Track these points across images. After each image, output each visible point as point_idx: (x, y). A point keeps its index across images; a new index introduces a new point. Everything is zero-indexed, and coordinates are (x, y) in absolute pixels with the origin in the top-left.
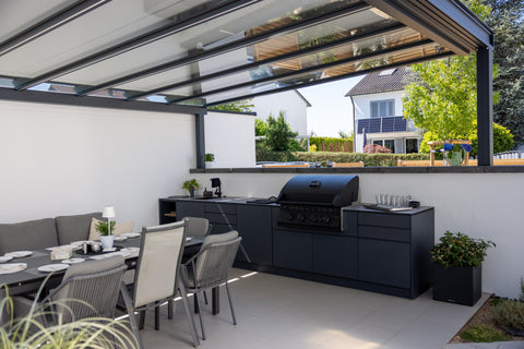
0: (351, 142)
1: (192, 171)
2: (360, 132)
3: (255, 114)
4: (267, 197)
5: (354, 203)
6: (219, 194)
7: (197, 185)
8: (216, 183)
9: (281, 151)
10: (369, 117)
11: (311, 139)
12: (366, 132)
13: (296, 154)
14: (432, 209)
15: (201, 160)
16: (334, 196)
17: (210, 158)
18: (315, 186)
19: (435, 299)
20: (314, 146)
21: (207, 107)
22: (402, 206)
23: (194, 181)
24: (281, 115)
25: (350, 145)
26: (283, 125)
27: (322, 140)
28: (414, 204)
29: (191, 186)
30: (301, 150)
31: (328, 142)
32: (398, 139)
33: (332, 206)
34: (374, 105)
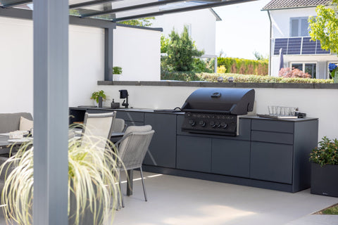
0: (266, 65)
1: (100, 83)
2: (276, 53)
3: (161, 30)
4: (172, 108)
5: (249, 113)
6: (126, 105)
7: (104, 96)
8: (124, 94)
9: (184, 71)
10: (288, 37)
11: (219, 59)
12: (283, 53)
13: (202, 75)
14: (316, 120)
15: (109, 72)
16: (232, 105)
17: (117, 71)
18: (215, 96)
19: (312, 193)
20: (223, 68)
21: (117, 22)
22: (289, 115)
23: (102, 92)
24: (186, 30)
25: (265, 69)
26: (188, 42)
27: (232, 61)
28: (301, 115)
29: (99, 97)
30: (207, 71)
31: (239, 64)
32: (321, 63)
33: (230, 114)
34: (294, 22)
